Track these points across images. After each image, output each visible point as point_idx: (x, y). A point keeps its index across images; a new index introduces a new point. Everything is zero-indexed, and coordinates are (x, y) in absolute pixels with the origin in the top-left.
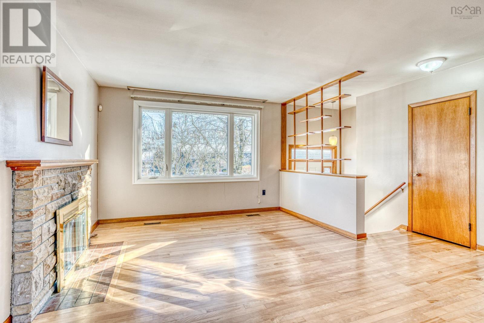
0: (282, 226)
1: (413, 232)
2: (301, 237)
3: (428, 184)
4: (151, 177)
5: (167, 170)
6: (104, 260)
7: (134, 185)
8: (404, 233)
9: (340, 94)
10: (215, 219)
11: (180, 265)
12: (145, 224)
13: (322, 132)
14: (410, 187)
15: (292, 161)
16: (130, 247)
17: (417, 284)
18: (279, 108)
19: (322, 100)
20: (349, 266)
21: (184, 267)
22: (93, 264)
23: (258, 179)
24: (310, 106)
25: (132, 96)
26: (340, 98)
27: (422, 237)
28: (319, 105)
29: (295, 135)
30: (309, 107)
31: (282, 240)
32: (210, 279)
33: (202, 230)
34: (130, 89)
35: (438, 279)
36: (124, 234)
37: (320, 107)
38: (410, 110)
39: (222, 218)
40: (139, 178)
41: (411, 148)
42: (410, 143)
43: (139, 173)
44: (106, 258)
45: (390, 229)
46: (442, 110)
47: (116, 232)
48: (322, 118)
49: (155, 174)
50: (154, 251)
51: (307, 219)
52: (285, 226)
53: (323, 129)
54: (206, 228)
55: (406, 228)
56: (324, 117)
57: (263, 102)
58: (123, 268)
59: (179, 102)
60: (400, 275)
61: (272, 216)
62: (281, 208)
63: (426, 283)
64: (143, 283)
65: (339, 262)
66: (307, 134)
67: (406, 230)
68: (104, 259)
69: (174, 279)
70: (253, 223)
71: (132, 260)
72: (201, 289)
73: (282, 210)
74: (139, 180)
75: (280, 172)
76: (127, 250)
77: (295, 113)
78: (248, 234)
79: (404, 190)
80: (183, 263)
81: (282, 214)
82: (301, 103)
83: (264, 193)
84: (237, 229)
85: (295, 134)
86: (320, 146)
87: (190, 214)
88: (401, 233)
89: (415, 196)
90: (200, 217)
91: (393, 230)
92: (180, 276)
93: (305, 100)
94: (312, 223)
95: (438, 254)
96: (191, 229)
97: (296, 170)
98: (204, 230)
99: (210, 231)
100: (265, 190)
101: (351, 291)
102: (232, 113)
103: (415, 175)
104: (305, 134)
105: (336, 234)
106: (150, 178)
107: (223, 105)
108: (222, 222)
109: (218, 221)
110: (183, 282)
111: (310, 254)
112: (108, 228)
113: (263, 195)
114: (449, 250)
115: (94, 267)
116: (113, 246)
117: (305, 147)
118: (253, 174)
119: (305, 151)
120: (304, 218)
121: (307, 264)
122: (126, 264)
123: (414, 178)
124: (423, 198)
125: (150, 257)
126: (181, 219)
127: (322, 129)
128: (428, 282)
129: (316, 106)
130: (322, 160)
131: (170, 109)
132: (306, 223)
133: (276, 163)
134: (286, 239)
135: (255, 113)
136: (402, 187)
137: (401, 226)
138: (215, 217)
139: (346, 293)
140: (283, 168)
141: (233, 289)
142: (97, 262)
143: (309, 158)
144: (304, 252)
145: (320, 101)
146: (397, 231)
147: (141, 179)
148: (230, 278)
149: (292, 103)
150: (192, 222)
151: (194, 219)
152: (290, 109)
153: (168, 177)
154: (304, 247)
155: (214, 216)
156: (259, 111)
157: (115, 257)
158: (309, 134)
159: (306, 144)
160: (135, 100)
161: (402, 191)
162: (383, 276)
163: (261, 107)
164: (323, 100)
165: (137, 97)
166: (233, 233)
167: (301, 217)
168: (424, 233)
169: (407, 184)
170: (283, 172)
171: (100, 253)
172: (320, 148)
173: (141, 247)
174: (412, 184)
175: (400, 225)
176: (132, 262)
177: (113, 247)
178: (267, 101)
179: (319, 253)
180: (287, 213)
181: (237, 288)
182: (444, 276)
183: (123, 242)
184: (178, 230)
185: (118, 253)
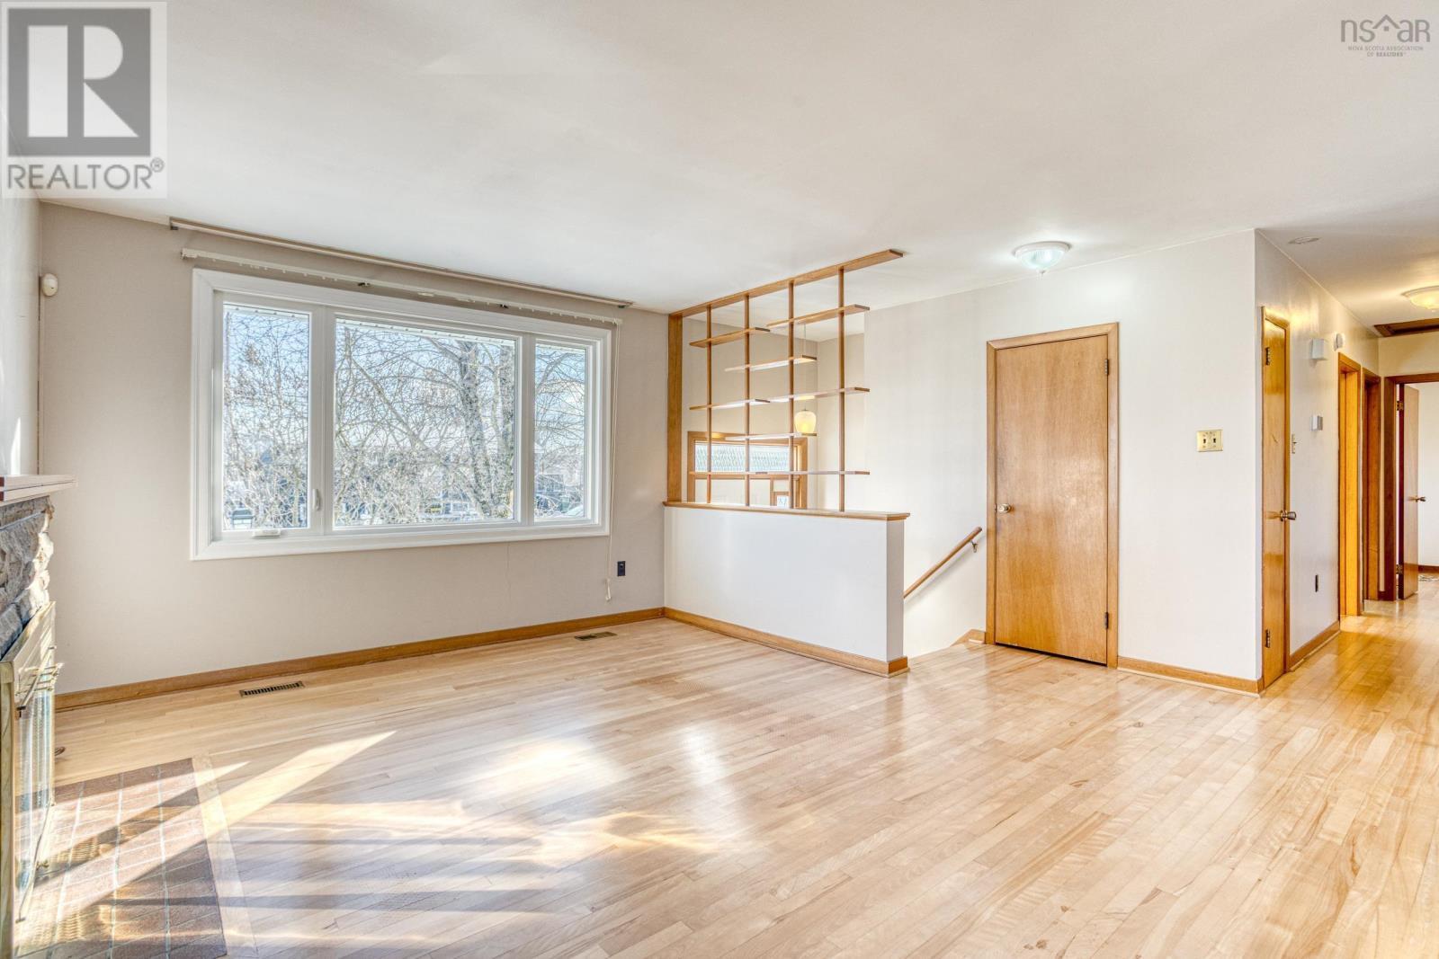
0: (690, 658)
1: (998, 644)
2: (752, 682)
3: (1028, 530)
4: (261, 534)
5: (319, 509)
6: (144, 830)
7: (195, 561)
8: (978, 649)
9: (842, 304)
10: (483, 656)
11: (438, 801)
12: (246, 693)
13: (792, 400)
14: (992, 539)
15: (701, 477)
16: (231, 773)
17: (1043, 756)
18: (663, 327)
19: (791, 316)
20: (894, 739)
21: (457, 805)
22: (106, 851)
23: (606, 531)
24: (757, 329)
25: (188, 253)
26: (842, 314)
27: (1017, 653)
28: (784, 327)
29: (709, 406)
30: (751, 332)
31: (706, 695)
32: (554, 826)
33: (457, 691)
34: (176, 228)
35: (1074, 738)
36: (174, 734)
37: (786, 332)
38: (992, 354)
39: (506, 652)
40: (214, 538)
41: (992, 446)
42: (992, 434)
43: (213, 522)
44: (149, 821)
45: (944, 644)
46: (1057, 360)
47: (137, 731)
48: (792, 362)
49: (236, 522)
50: (327, 772)
51: (749, 635)
52: (697, 660)
53: (795, 392)
54: (470, 685)
55: (983, 637)
56: (798, 361)
57: (620, 307)
58: (238, 839)
59: (362, 286)
60: (1003, 742)
61: (650, 635)
62: (669, 609)
63: (1055, 749)
64: (342, 872)
65: (868, 732)
66: (748, 405)
67: (981, 642)
68: (142, 825)
69: (443, 842)
70: (605, 657)
71: (261, 811)
72: (543, 856)
73: (671, 614)
74: (214, 543)
75: (666, 508)
76: (222, 785)
77: (710, 344)
78: (607, 689)
79: (978, 547)
80: (449, 794)
81: (677, 627)
82: (730, 316)
83: (621, 570)
84: (567, 680)
85: (710, 403)
86: (787, 436)
87: (398, 647)
88: (972, 649)
89: (1002, 559)
90: (432, 653)
91: (953, 645)
92: (457, 832)
93: (743, 310)
94: (765, 644)
95: (1056, 685)
96: (421, 693)
97: (713, 503)
98: (466, 690)
99: (487, 693)
100: (624, 563)
101: (920, 794)
102: (530, 334)
103: (1001, 510)
104: (742, 404)
105: (836, 668)
106: (258, 537)
107: (505, 307)
108: (509, 662)
109: (495, 660)
110: (478, 847)
111: (792, 721)
112: (95, 723)
113: (619, 575)
114: (1073, 675)
115: (115, 858)
116: (154, 778)
117: (743, 438)
118: (589, 517)
119: (743, 448)
120: (742, 632)
121: (797, 746)
122: (242, 828)
123: (998, 518)
124: (1018, 565)
125: (321, 792)
126: (367, 667)
127: (792, 393)
128: (1058, 747)
129: (772, 331)
130: (792, 476)
131: (327, 307)
132: (748, 645)
133: (653, 484)
134: (716, 692)
135: (598, 338)
136: (975, 540)
137: (972, 633)
138: (482, 651)
139: (911, 799)
140: (673, 499)
141: (634, 839)
142: (118, 841)
143: (753, 470)
144: (777, 720)
145: (786, 317)
146: (962, 646)
147: (220, 539)
148: (610, 814)
149: (703, 316)
150: (414, 672)
151: (416, 660)
152: (693, 331)
153: (322, 532)
154: (770, 706)
155: (477, 646)
156: (609, 333)
157: (188, 812)
158: (753, 403)
159: (743, 431)
160: (197, 266)
161: (972, 549)
162: (973, 749)
163: (615, 321)
164: (795, 316)
165: (210, 260)
166: (562, 692)
167: (734, 631)
168: (1021, 645)
169: (984, 530)
170: (674, 508)
171: (115, 808)
172: (784, 442)
173: (273, 766)
174: (994, 531)
175: (968, 630)
176: (262, 819)
177: (157, 784)
178: (631, 304)
179: (813, 717)
180: (691, 623)
181: (646, 833)
182: (1081, 729)
183: (189, 760)
184: (378, 700)
185: (190, 799)
